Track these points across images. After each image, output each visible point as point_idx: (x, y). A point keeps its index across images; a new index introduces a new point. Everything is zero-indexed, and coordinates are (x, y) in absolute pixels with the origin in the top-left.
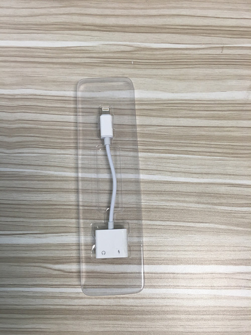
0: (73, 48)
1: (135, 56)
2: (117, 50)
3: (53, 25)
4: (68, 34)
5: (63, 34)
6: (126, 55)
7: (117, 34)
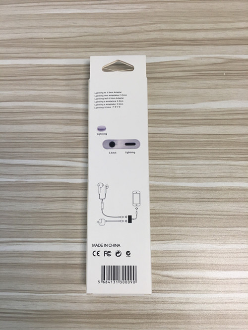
0: (165, 63)
1: (226, 67)
2: (209, 63)
3: (145, 41)
4: (159, 50)
5: (156, 50)
6: (218, 67)
7: (207, 47)
